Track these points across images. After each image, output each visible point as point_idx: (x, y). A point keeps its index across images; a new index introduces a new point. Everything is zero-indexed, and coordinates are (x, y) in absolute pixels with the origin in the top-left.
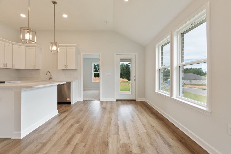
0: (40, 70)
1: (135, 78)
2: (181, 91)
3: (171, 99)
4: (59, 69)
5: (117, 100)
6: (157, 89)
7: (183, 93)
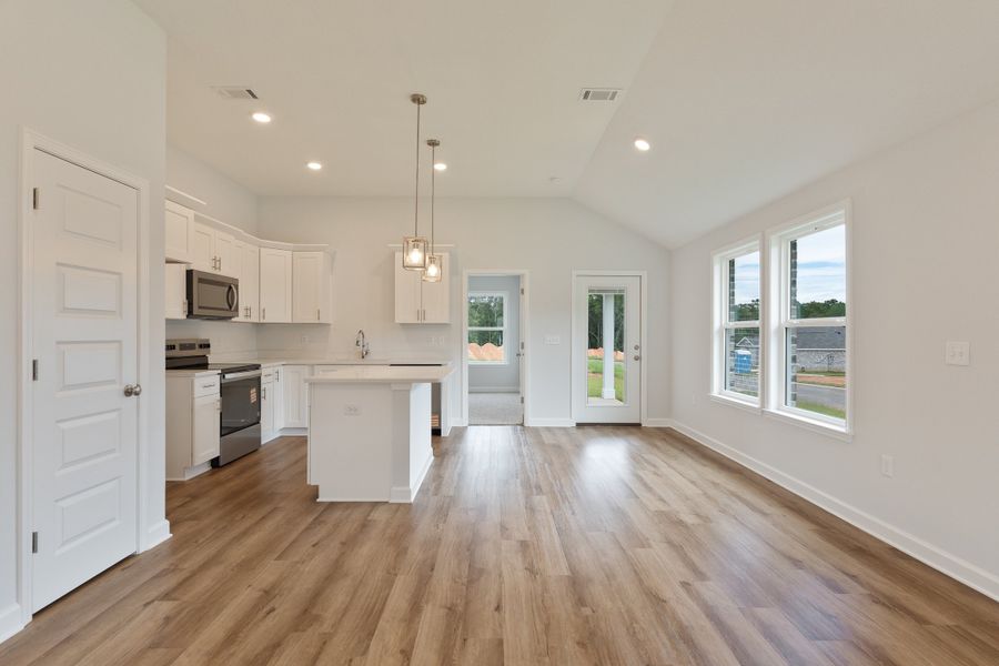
0: (328, 325)
1: (637, 353)
2: (790, 393)
3: (762, 412)
4: (397, 321)
5: (580, 425)
6: (717, 388)
7: (794, 398)
